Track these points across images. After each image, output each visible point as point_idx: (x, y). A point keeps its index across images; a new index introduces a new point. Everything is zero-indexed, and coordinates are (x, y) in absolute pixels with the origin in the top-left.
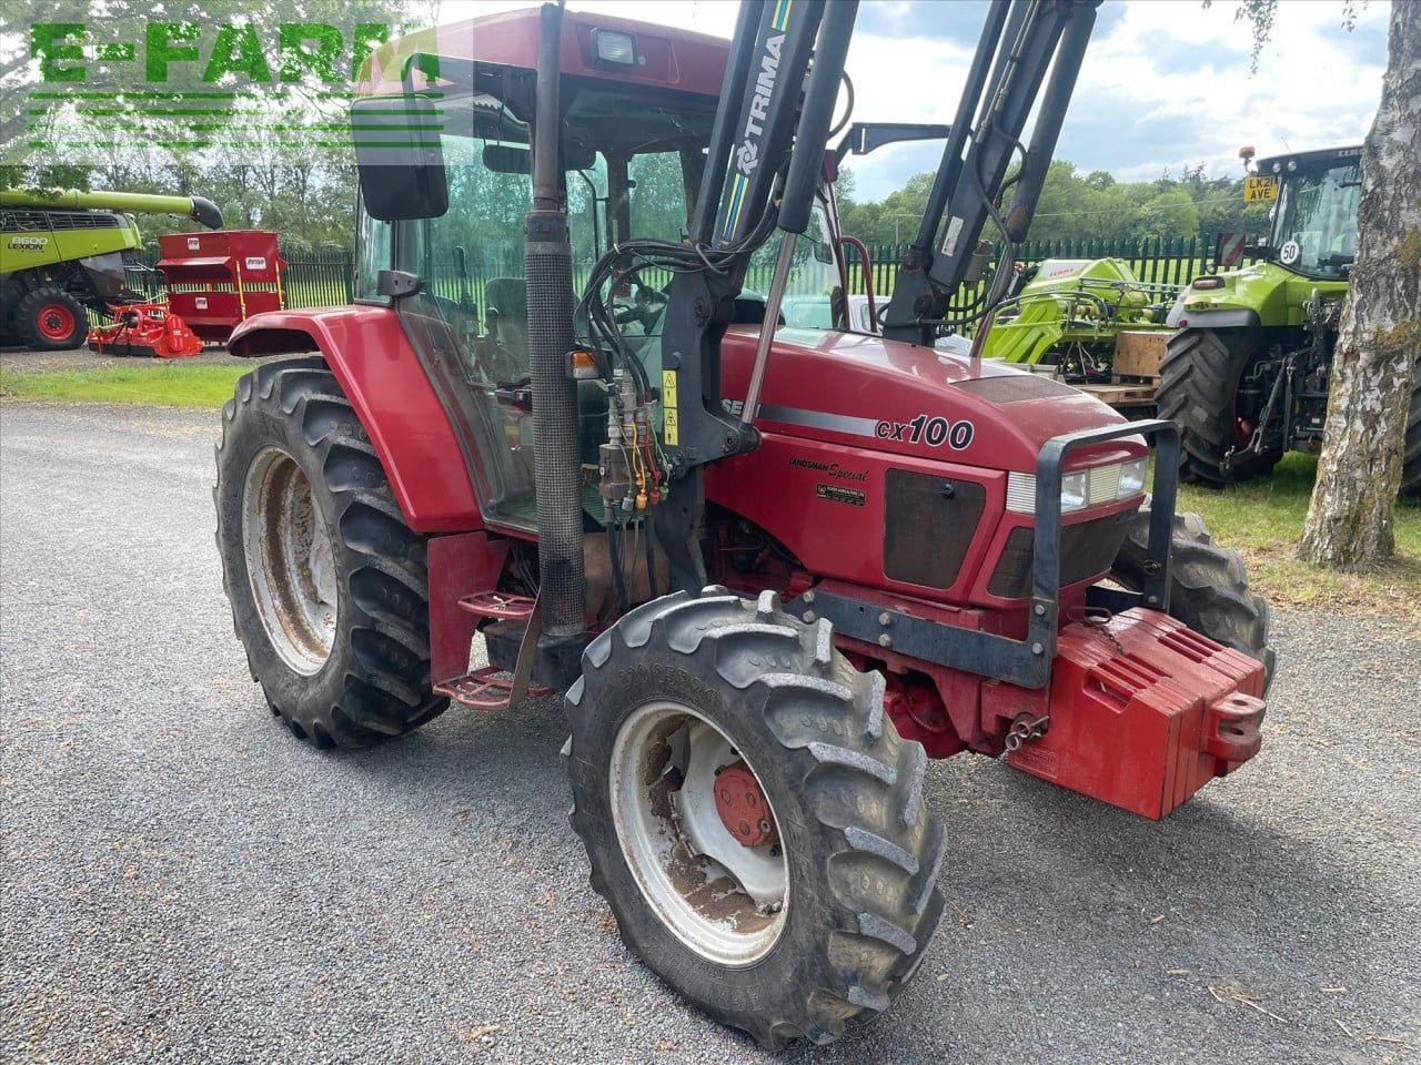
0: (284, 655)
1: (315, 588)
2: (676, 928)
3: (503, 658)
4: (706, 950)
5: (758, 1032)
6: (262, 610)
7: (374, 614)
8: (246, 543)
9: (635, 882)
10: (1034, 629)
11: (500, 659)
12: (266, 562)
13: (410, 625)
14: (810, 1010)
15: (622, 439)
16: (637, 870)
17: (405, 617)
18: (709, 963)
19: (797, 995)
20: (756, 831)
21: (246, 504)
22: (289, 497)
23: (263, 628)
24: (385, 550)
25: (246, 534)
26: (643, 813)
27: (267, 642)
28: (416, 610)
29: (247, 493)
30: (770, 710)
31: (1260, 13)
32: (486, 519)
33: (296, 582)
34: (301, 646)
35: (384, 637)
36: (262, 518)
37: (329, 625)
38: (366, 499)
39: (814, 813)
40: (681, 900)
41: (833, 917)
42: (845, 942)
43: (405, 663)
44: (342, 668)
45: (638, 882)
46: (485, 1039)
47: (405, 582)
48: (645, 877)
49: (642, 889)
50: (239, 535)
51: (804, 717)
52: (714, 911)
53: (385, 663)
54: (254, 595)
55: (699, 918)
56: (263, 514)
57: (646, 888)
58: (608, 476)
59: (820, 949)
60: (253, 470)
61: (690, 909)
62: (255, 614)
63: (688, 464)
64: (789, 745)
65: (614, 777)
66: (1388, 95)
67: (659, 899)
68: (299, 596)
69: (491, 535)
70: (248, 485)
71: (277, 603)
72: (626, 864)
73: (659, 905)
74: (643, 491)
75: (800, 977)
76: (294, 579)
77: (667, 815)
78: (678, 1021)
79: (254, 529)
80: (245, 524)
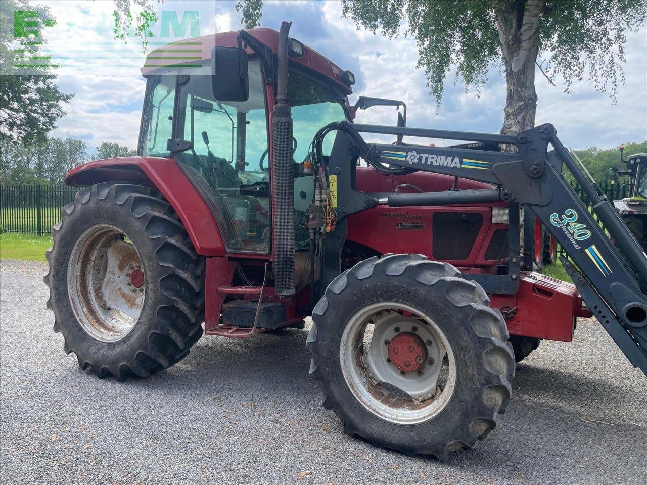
0: (94, 335)
1: (105, 301)
2: (381, 415)
3: (235, 318)
4: (400, 421)
5: (438, 452)
6: (77, 313)
7: (174, 298)
8: (68, 278)
9: (354, 396)
10: (511, 269)
11: (233, 320)
12: (79, 288)
13: (187, 305)
14: (471, 430)
15: (321, 201)
16: (355, 391)
17: (187, 302)
18: (404, 426)
19: (463, 426)
20: (414, 363)
21: (72, 258)
22: (94, 255)
23: (78, 322)
24: (179, 266)
25: (69, 274)
26: (353, 364)
27: (81, 329)
28: (194, 296)
29: (74, 251)
30: (447, 292)
31: (438, 94)
32: (228, 250)
33: (94, 299)
34: (102, 330)
35: (178, 310)
36: (79, 266)
37: (114, 320)
38: (171, 241)
39: (474, 333)
40: (379, 403)
41: (486, 381)
42: (491, 392)
43: (182, 325)
45: (356, 397)
46: (308, 476)
47: (189, 281)
48: (360, 394)
49: (359, 400)
50: (65, 276)
52: (396, 405)
54: (72, 307)
55: (391, 409)
56: (80, 263)
57: (361, 400)
58: (314, 218)
59: (478, 398)
60: (81, 239)
61: (384, 406)
62: (72, 316)
63: (343, 215)
64: (459, 305)
67: (369, 403)
68: (96, 306)
69: (231, 259)
70: (76, 247)
71: (85, 309)
72: (349, 390)
73: (369, 406)
74: (329, 224)
75: (466, 416)
76: (93, 297)
77: (361, 366)
79: (73, 271)
80: (70, 269)
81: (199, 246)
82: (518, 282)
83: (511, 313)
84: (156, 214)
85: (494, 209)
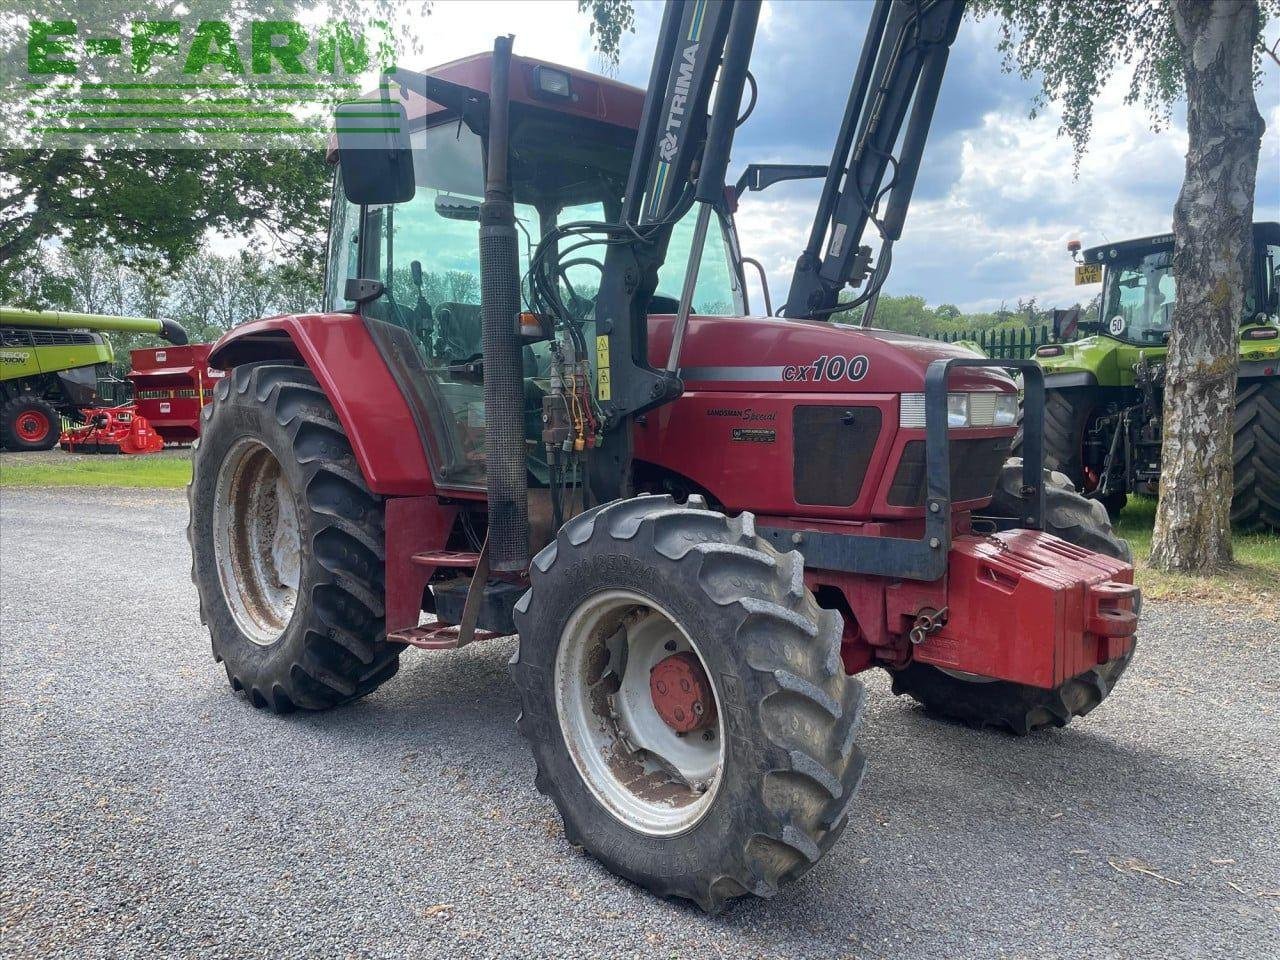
0: (247, 631)
1: (277, 573)
2: (618, 812)
3: (451, 612)
4: (646, 826)
5: (697, 893)
6: (228, 593)
7: (335, 571)
8: (215, 532)
9: (578, 773)
10: (930, 526)
11: (448, 614)
12: (233, 550)
13: (366, 584)
14: (747, 858)
15: (563, 389)
16: (580, 762)
17: (365, 579)
18: (650, 837)
19: (734, 846)
20: (689, 714)
21: (218, 496)
22: (257, 491)
23: (227, 608)
24: (346, 514)
25: (216, 524)
26: (585, 711)
27: (231, 621)
28: (372, 569)
29: (219, 485)
30: (704, 574)
31: (1078, 130)
32: (438, 484)
33: (259, 569)
34: (262, 623)
35: (343, 593)
36: (231, 510)
37: (288, 606)
38: (331, 467)
39: (746, 661)
40: (622, 788)
41: (767, 759)
42: (779, 783)
43: (360, 620)
44: (303, 627)
45: (582, 775)
46: (441, 914)
47: (364, 542)
48: (588, 769)
49: (585, 780)
50: (210, 527)
51: (734, 579)
52: (652, 796)
53: (342, 619)
54: (221, 580)
55: (640, 802)
56: (232, 506)
57: (588, 779)
58: (550, 422)
59: (755, 793)
60: (226, 462)
61: (630, 795)
62: (221, 597)
63: (619, 414)
64: (722, 603)
65: (559, 676)
66: (1191, 168)
67: (601, 787)
68: (262, 581)
69: (442, 500)
70: (221, 477)
71: (241, 586)
72: (570, 759)
73: (600, 793)
74: (581, 434)
75: (738, 828)
76: (257, 565)
77: (607, 715)
78: (622, 898)
79: (223, 519)
80: (216, 515)
81: (373, 478)
82: (943, 555)
83: (936, 621)
84: (311, 418)
85: (904, 397)
